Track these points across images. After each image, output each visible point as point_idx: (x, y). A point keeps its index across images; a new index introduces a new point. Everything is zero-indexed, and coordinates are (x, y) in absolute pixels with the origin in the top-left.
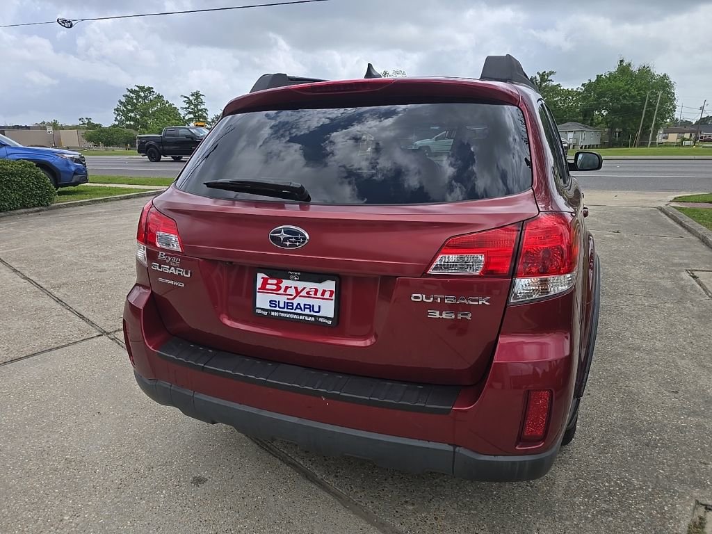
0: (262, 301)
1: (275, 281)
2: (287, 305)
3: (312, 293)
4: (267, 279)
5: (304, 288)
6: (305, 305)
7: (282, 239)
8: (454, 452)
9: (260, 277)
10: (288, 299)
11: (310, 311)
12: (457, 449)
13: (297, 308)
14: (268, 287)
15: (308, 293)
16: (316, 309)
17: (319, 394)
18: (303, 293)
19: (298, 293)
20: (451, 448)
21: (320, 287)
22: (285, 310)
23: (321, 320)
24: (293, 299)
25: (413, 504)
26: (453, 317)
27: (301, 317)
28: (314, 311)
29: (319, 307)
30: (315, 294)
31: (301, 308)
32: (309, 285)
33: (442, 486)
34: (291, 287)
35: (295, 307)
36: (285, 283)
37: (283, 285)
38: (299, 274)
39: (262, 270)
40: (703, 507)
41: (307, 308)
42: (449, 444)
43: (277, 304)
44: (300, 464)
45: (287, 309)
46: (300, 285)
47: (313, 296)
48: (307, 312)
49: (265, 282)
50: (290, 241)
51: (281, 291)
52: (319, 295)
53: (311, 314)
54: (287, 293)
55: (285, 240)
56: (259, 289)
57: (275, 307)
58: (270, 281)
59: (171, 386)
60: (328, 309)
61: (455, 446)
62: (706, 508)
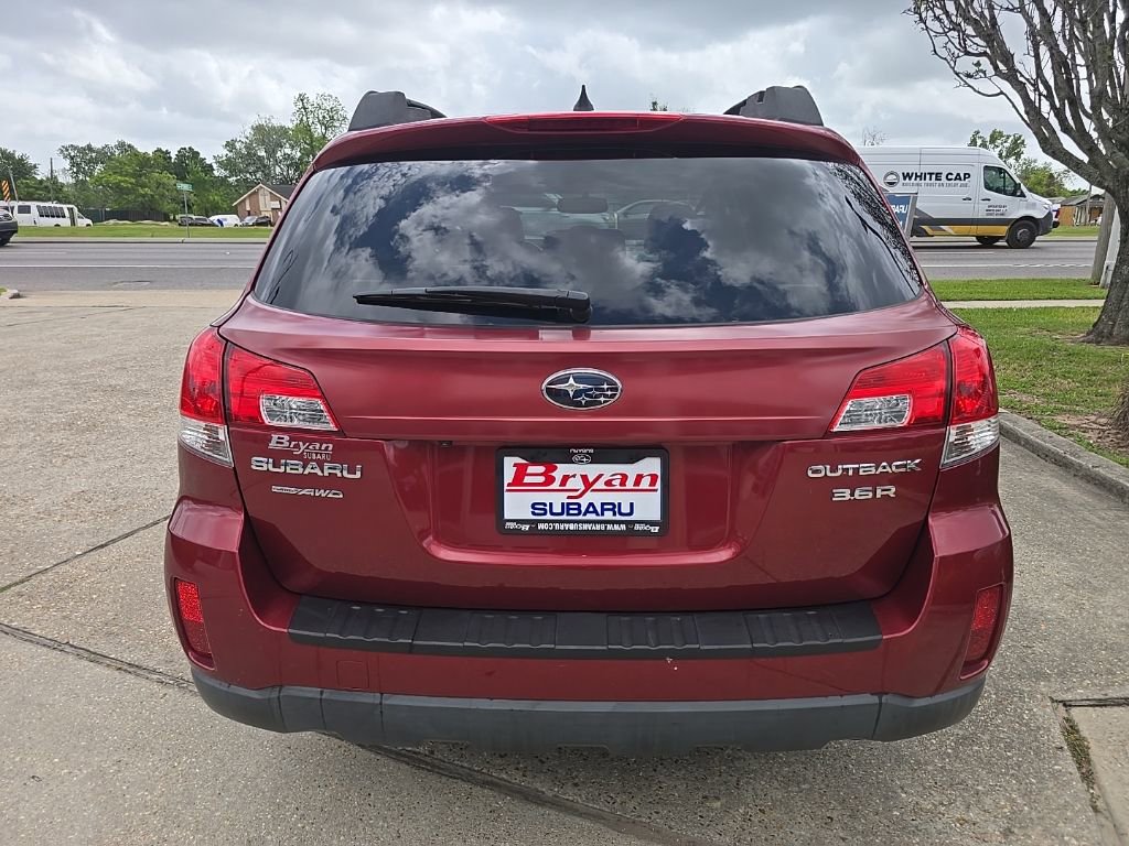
0: (517, 506)
1: (541, 469)
2: (566, 508)
3: (617, 483)
4: (526, 466)
5: (600, 476)
6: (603, 504)
7: (571, 394)
8: (881, 704)
9: (510, 465)
10: (569, 497)
11: (614, 514)
12: (884, 698)
13: (587, 512)
14: (527, 480)
15: (608, 483)
16: (625, 509)
17: (661, 655)
18: (600, 485)
19: (588, 484)
20: (875, 699)
21: (631, 470)
22: (564, 517)
23: (637, 527)
24: (581, 496)
25: (718, 799)
26: (871, 495)
27: (598, 527)
28: (621, 514)
29: (632, 504)
30: (623, 483)
31: (595, 512)
32: (609, 470)
33: (739, 758)
34: (574, 476)
35: (583, 509)
36: (562, 470)
37: (558, 474)
38: (591, 451)
39: (512, 450)
40: (1061, 704)
41: (608, 510)
42: (872, 694)
43: (548, 508)
44: (502, 779)
45: (568, 514)
46: (592, 470)
47: (618, 487)
48: (608, 515)
49: (521, 472)
50: (587, 396)
51: (556, 485)
52: (630, 484)
53: (614, 518)
54: (568, 486)
55: (578, 393)
56: (509, 485)
57: (545, 514)
58: (531, 469)
59: (322, 693)
60: (648, 507)
61: (880, 694)
62: (1065, 705)
